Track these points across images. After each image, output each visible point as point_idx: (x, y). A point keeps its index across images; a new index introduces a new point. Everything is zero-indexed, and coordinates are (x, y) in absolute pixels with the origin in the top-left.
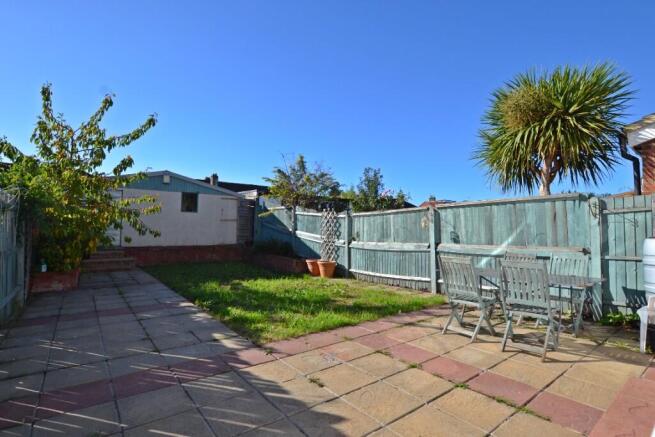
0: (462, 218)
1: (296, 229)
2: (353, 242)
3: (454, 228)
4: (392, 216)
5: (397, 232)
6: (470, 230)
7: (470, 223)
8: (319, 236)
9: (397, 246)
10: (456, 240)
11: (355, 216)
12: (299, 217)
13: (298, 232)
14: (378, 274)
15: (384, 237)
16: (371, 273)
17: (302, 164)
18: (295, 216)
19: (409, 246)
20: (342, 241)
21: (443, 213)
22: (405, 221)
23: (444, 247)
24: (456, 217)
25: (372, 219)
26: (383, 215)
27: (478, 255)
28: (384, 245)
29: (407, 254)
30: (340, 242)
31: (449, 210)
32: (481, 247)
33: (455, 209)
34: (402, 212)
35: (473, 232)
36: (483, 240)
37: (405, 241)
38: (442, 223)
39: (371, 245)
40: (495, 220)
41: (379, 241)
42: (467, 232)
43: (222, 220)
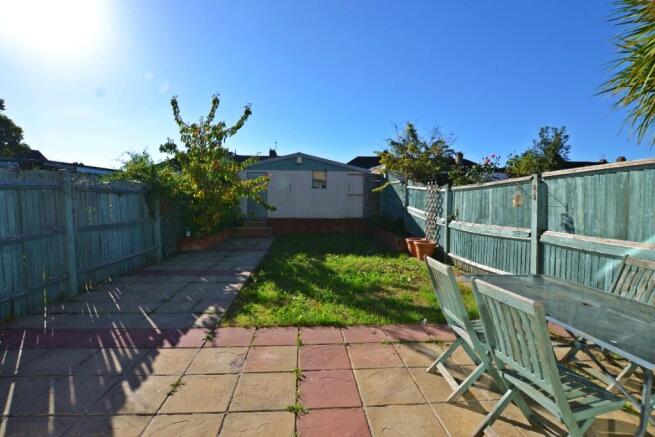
0: (580, 192)
1: (407, 205)
2: (453, 222)
3: (567, 207)
4: (491, 190)
5: (496, 212)
6: (591, 212)
7: (591, 201)
8: (423, 212)
9: (494, 230)
10: (569, 228)
11: (456, 191)
12: (411, 192)
13: (409, 208)
14: (473, 264)
15: (481, 218)
16: (467, 261)
17: (412, 132)
18: (407, 190)
19: (508, 232)
20: (443, 220)
21: (551, 185)
22: (505, 197)
23: (551, 237)
24: (570, 191)
25: (471, 193)
26: (481, 188)
27: (599, 255)
28: (481, 228)
29: (505, 241)
30: (441, 221)
31: (560, 181)
32: (605, 241)
33: (569, 179)
34: (501, 185)
35: (594, 217)
36: (611, 230)
37: (504, 224)
38: (551, 200)
39: (468, 227)
40: (636, 196)
41: (477, 222)
42: (586, 215)
43: (349, 195)
